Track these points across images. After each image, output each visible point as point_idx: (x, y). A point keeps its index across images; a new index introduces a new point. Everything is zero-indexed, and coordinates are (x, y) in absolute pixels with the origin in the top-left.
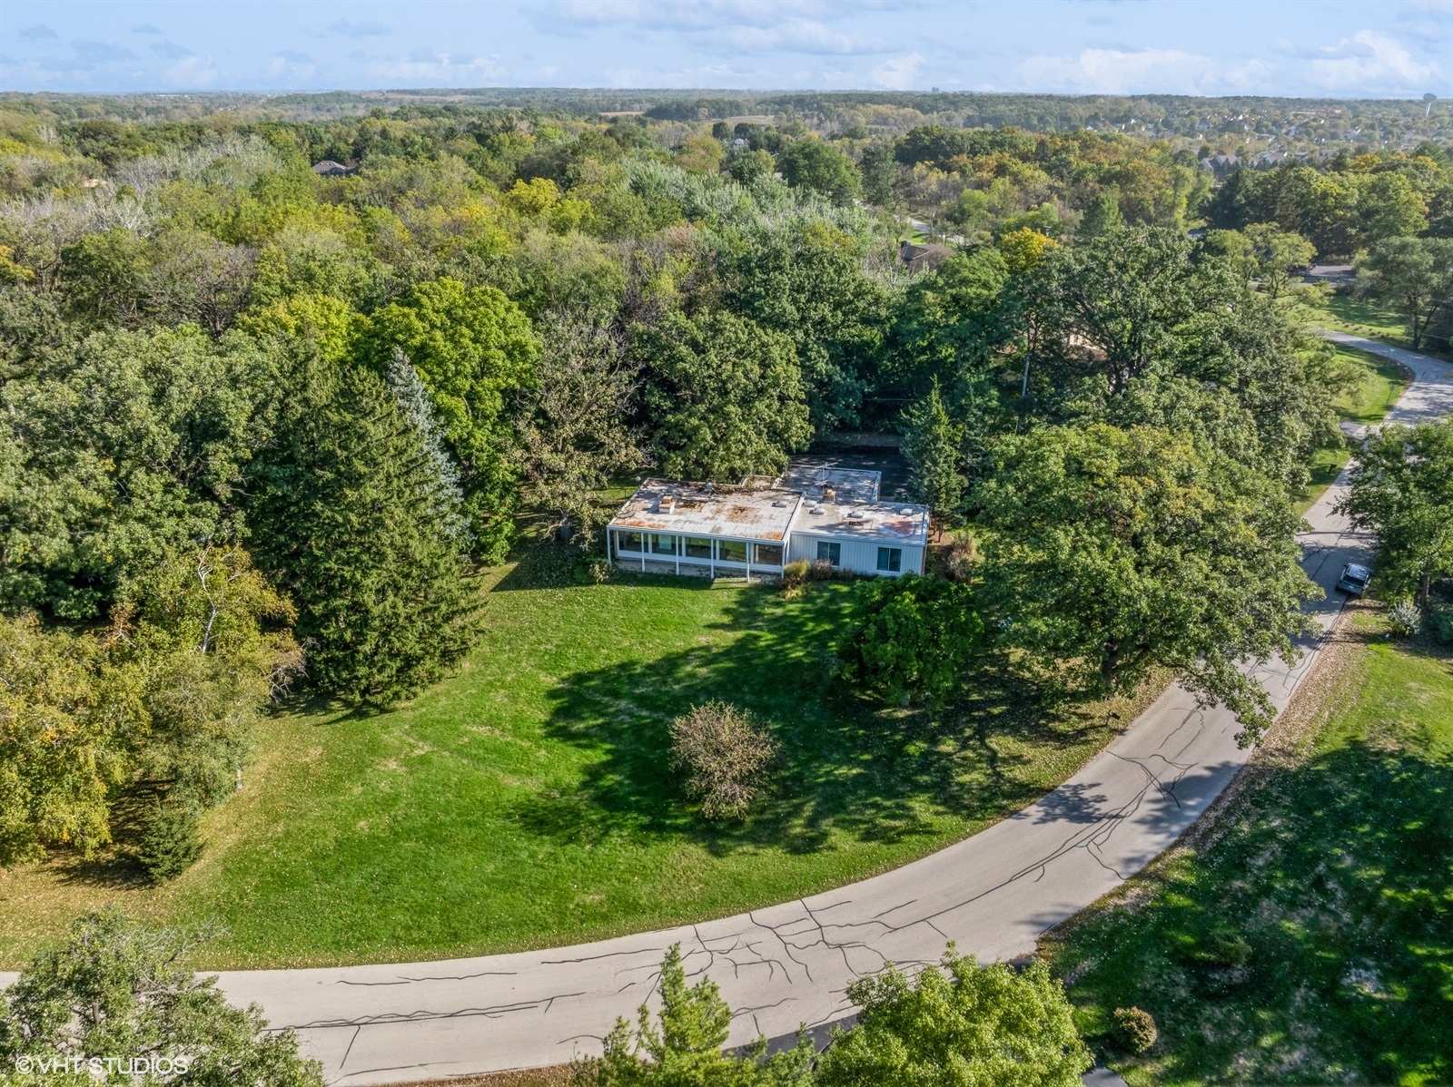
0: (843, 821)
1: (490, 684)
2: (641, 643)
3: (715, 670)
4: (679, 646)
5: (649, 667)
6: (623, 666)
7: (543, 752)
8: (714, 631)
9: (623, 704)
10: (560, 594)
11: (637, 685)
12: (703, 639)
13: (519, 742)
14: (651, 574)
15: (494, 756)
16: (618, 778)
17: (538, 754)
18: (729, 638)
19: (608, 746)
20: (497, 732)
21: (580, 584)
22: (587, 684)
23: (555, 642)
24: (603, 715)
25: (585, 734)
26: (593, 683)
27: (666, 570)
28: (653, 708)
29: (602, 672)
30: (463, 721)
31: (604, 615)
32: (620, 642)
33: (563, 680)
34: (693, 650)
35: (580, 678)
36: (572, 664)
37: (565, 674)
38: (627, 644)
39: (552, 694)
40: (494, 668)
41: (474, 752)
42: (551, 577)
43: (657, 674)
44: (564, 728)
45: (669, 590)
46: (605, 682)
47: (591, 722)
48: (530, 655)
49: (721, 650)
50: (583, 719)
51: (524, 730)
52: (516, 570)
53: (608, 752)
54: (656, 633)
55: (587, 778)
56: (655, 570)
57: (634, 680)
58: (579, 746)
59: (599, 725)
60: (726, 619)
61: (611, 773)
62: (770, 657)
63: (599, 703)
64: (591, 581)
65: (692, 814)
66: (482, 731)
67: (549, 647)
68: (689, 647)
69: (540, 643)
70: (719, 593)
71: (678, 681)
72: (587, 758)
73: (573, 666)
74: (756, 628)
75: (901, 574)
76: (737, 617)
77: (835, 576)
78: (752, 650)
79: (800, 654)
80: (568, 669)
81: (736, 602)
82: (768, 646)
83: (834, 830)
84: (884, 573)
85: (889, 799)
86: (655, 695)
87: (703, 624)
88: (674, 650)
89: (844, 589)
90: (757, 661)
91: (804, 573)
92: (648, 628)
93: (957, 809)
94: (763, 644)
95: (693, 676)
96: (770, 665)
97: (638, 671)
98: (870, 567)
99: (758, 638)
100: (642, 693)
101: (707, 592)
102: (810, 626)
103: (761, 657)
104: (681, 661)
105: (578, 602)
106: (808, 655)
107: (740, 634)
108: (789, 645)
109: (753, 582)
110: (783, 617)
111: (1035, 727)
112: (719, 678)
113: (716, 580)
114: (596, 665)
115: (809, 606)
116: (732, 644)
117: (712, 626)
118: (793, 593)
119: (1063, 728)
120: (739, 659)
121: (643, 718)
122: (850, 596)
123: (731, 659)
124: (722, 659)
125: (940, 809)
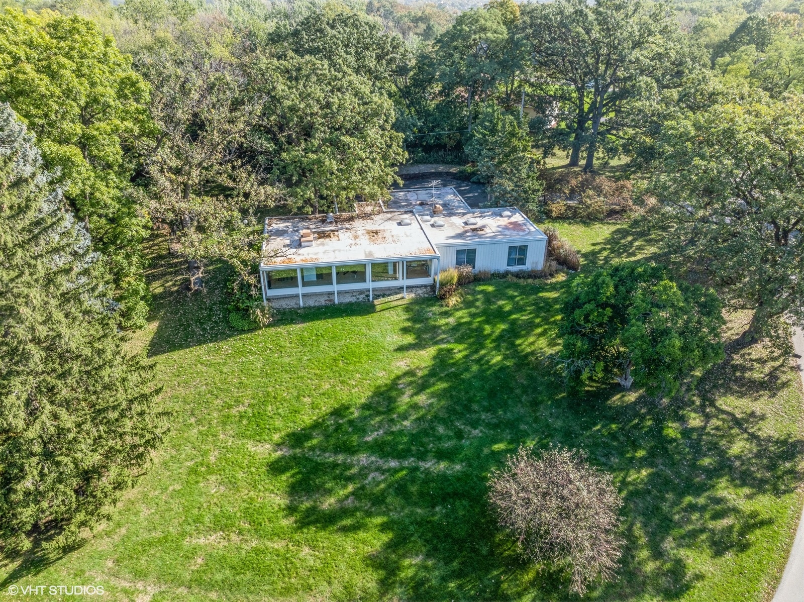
0: (682, 537)
1: (193, 471)
2: (342, 382)
3: (433, 395)
4: (382, 378)
5: (365, 407)
6: (337, 413)
7: (306, 550)
8: (407, 354)
9: (363, 459)
10: (226, 346)
11: (363, 431)
12: (402, 364)
13: (269, 544)
14: (310, 308)
15: (249, 575)
16: (417, 560)
17: (301, 555)
18: (424, 358)
19: (379, 520)
20: (234, 537)
21: (242, 331)
22: (308, 444)
23: (246, 402)
24: (350, 479)
25: (344, 512)
26: (315, 442)
27: (322, 301)
28: (400, 455)
29: (316, 426)
30: (183, 534)
31: (286, 360)
32: (318, 387)
33: (279, 445)
34: (398, 378)
35: (297, 439)
36: (278, 423)
37: (276, 437)
38: (327, 386)
39: (276, 468)
40: (188, 449)
41: (219, 577)
42: (204, 329)
43: (379, 413)
44: (313, 509)
45: (339, 321)
46: (327, 437)
47: (342, 493)
48: (224, 424)
49: (426, 372)
50: (329, 492)
51: (268, 526)
52: (160, 329)
53: (384, 528)
54: (351, 368)
55: (382, 573)
56: (311, 303)
57: (359, 427)
58: (345, 530)
59: (353, 494)
60: (409, 339)
61: (404, 556)
62: (475, 368)
63: (335, 465)
64: (255, 326)
65: (532, 584)
66: (213, 541)
67: (242, 409)
68: (393, 376)
69: (230, 407)
70: (386, 314)
71: (404, 417)
72: (364, 542)
73: (282, 427)
74: (442, 341)
75: (528, 266)
76: (419, 334)
77: (478, 279)
78: (454, 364)
79: (499, 358)
80: (277, 430)
81: (408, 320)
82: (466, 357)
83: (683, 553)
84: (515, 268)
85: (699, 495)
86: (390, 438)
87: (392, 348)
88: (380, 382)
89: (490, 289)
90: (466, 376)
91: (455, 280)
92: (341, 364)
93: (760, 486)
94: (459, 356)
95: (415, 407)
96: (480, 376)
97: (356, 415)
98: (502, 265)
99: (450, 351)
100: (376, 440)
101: (375, 315)
102: (488, 329)
103: (467, 369)
104: (394, 394)
105: (251, 352)
106: (506, 358)
107: (432, 351)
108: (483, 352)
109: (409, 296)
110: (459, 325)
111: (737, 380)
112: (443, 402)
113: (376, 302)
114: (307, 419)
115: (473, 310)
116: (432, 363)
117: (401, 349)
118: (453, 300)
119: (756, 376)
120: (448, 377)
121: (396, 471)
122: (500, 294)
123: (441, 379)
124: (432, 380)
125: (746, 490)
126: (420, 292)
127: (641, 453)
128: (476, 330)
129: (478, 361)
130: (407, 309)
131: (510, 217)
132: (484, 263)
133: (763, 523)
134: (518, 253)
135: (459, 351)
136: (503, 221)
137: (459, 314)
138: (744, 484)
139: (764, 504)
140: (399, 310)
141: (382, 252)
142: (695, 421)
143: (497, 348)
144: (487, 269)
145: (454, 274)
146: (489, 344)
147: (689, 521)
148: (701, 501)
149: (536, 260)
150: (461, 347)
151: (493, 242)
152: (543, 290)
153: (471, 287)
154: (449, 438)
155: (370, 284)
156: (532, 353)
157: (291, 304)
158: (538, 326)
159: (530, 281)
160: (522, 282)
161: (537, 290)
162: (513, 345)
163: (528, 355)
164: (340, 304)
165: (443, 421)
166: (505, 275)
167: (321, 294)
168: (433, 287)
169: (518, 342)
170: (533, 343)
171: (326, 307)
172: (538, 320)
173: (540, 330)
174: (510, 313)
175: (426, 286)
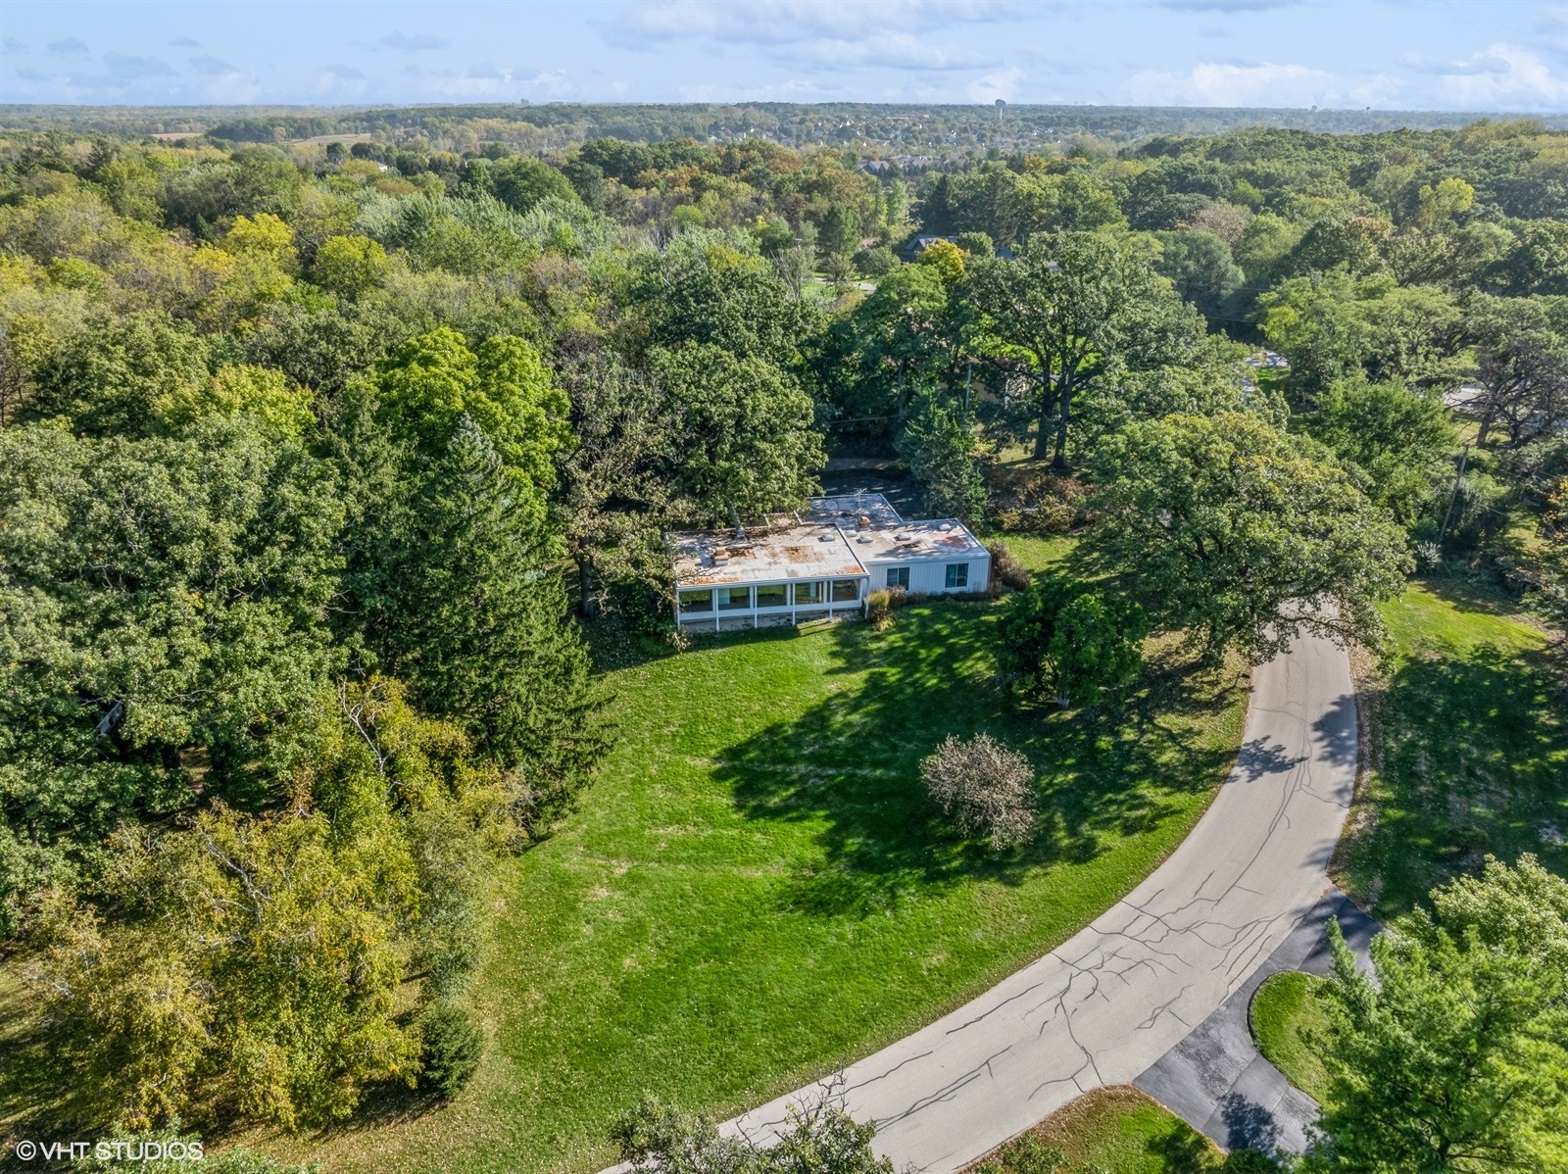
0: (1097, 823)
1: (637, 781)
2: (773, 704)
3: (867, 714)
4: (814, 699)
5: (797, 725)
6: (770, 731)
7: (759, 835)
8: (837, 677)
9: (802, 768)
10: (644, 671)
11: (799, 746)
12: (833, 686)
13: (724, 832)
14: (727, 632)
15: (710, 853)
16: (860, 840)
17: (755, 839)
18: (856, 681)
20: (690, 828)
21: (657, 657)
22: (747, 757)
23: (677, 723)
24: (792, 783)
25: (789, 808)
26: (752, 755)
27: (740, 626)
28: (839, 765)
29: (751, 742)
30: (642, 827)
31: (711, 684)
32: (748, 708)
33: (716, 759)
34: (830, 699)
35: (734, 753)
36: (713, 741)
37: (713, 752)
38: (758, 708)
39: (718, 776)
40: (626, 764)
41: (684, 855)
42: (614, 656)
43: (812, 731)
44: (760, 806)
45: (761, 645)
46: (764, 751)
47: (784, 794)
48: (658, 742)
49: (858, 694)
50: (773, 793)
51: (719, 819)
54: (780, 690)
55: (828, 849)
56: (728, 627)
57: (794, 743)
58: (790, 820)
59: (794, 795)
60: (839, 663)
61: (848, 837)
62: (909, 690)
63: (774, 773)
64: (671, 651)
65: (960, 854)
66: (673, 832)
67: (673, 728)
68: (824, 698)
69: (660, 727)
70: (812, 638)
71: (839, 733)
72: (810, 829)
73: (717, 744)
74: (874, 665)
75: (969, 588)
76: (848, 658)
77: (913, 601)
78: (887, 687)
79: (935, 681)
80: (712, 746)
81: (836, 644)
82: (899, 680)
83: (1096, 833)
84: (955, 590)
85: (1119, 793)
86: (826, 751)
87: (821, 671)
88: (811, 703)
89: (926, 612)
90: (900, 697)
91: (887, 602)
92: (769, 687)
93: (1179, 787)
94: (893, 679)
95: (849, 725)
96: (916, 697)
97: (790, 732)
98: (939, 586)
99: (883, 674)
100: (812, 753)
101: (800, 639)
102: (923, 653)
103: (901, 691)
104: (827, 713)
105: (671, 676)
106: (942, 680)
107: (864, 674)
108: (918, 675)
109: (835, 621)
110: (891, 650)
111: (1182, 701)
112: (877, 721)
113: (799, 626)
114: (741, 736)
115: (907, 634)
116: (864, 685)
117: (831, 672)
118: (885, 624)
119: (1203, 696)
120: (882, 698)
121: (833, 777)
122: (937, 617)
123: (874, 700)
124: (865, 702)
125: (1166, 790)
126: (847, 616)
127: (1070, 761)
128: (911, 654)
129: (911, 684)
130: (835, 633)
131: (949, 530)
132: (919, 583)
133: (1173, 813)
134: (958, 572)
135: (893, 674)
136: (941, 536)
137: (892, 638)
138: (1165, 784)
139: (1180, 799)
140: (826, 635)
141: (806, 571)
142: (1129, 735)
143: (933, 672)
144: (923, 591)
145: (885, 595)
146: (924, 667)
147: (1107, 812)
148: (1121, 797)
149: (979, 579)
150: (894, 671)
151: (929, 560)
152: (987, 613)
153: (905, 610)
154: (885, 751)
155: (792, 608)
156: (970, 676)
157: (707, 628)
158: (979, 649)
159: (971, 603)
160: (963, 605)
161: (978, 613)
162: (949, 669)
163: (965, 677)
164: (760, 629)
165: (878, 737)
166: (945, 595)
167: (737, 618)
168: (862, 610)
169: (956, 666)
170: (971, 667)
171: (744, 631)
172: (978, 645)
173: (979, 654)
174: (948, 637)
175: (853, 610)
